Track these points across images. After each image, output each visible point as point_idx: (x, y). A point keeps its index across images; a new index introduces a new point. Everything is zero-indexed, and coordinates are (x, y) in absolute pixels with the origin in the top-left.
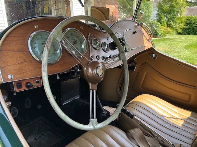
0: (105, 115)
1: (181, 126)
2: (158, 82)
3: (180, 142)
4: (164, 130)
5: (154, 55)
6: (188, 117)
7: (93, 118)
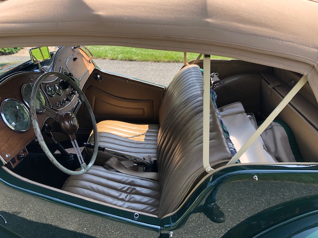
0: (73, 159)
1: (144, 141)
2: (109, 104)
3: (147, 155)
4: (132, 150)
5: (98, 76)
6: (147, 130)
7: (82, 163)
